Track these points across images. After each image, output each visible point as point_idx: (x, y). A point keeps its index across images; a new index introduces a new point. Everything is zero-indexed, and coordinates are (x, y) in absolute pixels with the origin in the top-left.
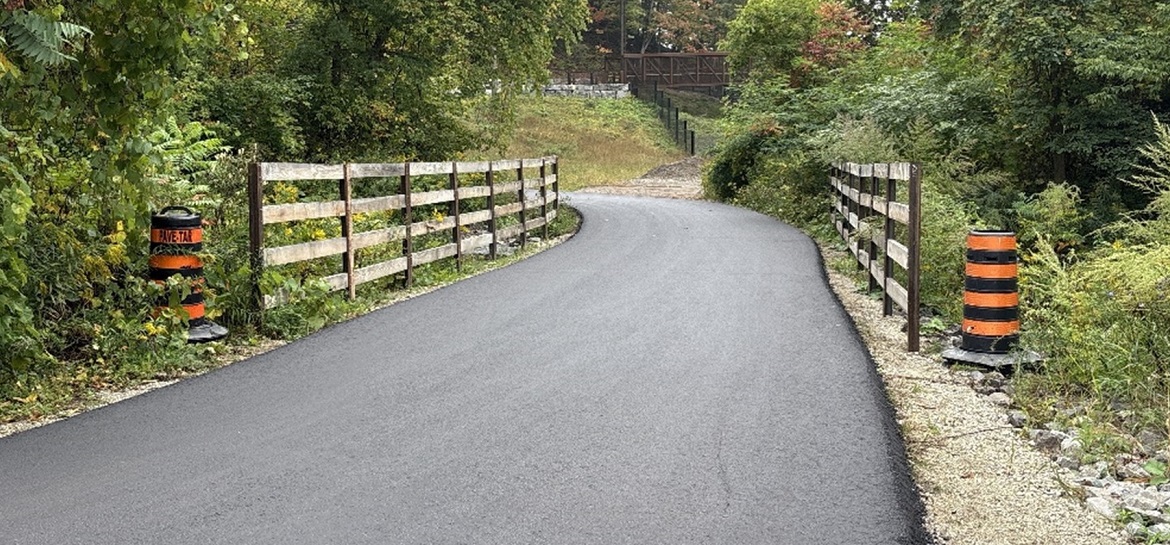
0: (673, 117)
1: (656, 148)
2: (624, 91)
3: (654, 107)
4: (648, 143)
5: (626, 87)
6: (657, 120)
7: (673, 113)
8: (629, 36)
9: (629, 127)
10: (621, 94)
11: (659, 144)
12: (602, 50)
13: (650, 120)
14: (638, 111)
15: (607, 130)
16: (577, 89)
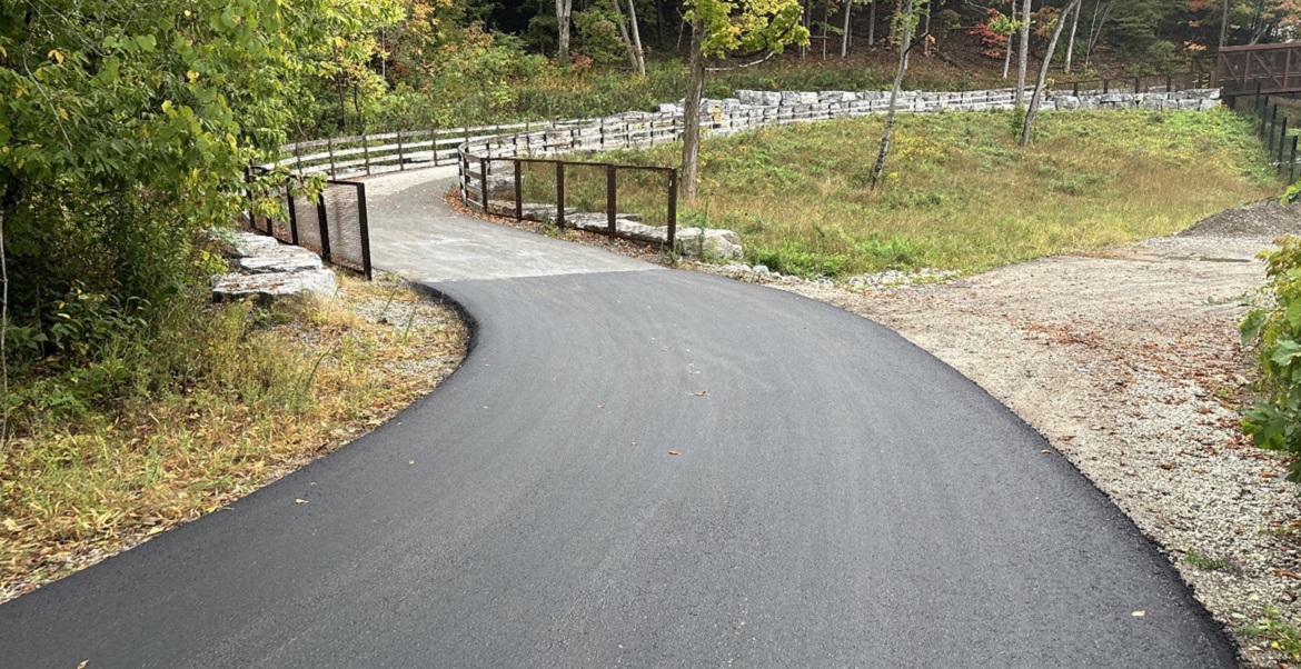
0: (1278, 134)
1: (1242, 180)
2: (1212, 100)
3: (1251, 120)
4: (1231, 171)
5: (1216, 94)
6: (1255, 140)
7: (1278, 128)
8: (1233, 27)
9: (1206, 148)
10: (1208, 104)
11: (1249, 173)
12: (1193, 47)
13: (1244, 137)
14: (1227, 126)
15: (1172, 153)
16: (1145, 99)
